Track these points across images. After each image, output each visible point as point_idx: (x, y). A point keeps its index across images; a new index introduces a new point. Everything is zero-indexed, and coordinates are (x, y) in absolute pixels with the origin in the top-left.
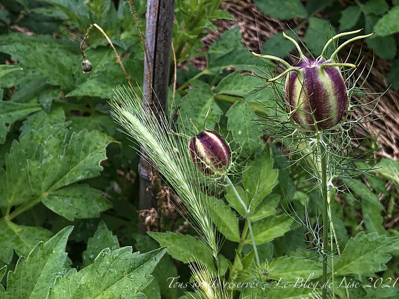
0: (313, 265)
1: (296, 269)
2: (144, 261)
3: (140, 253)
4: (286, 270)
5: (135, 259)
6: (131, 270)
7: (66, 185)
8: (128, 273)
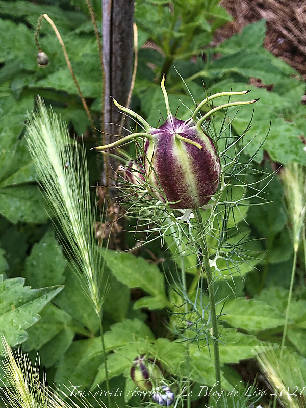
0: (273, 313)
1: (253, 314)
2: (33, 298)
3: (31, 288)
4: (243, 313)
5: (24, 294)
6: (20, 304)
7: (14, 183)
8: (17, 307)
